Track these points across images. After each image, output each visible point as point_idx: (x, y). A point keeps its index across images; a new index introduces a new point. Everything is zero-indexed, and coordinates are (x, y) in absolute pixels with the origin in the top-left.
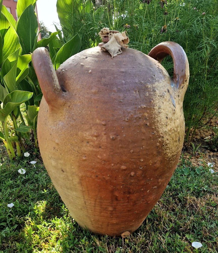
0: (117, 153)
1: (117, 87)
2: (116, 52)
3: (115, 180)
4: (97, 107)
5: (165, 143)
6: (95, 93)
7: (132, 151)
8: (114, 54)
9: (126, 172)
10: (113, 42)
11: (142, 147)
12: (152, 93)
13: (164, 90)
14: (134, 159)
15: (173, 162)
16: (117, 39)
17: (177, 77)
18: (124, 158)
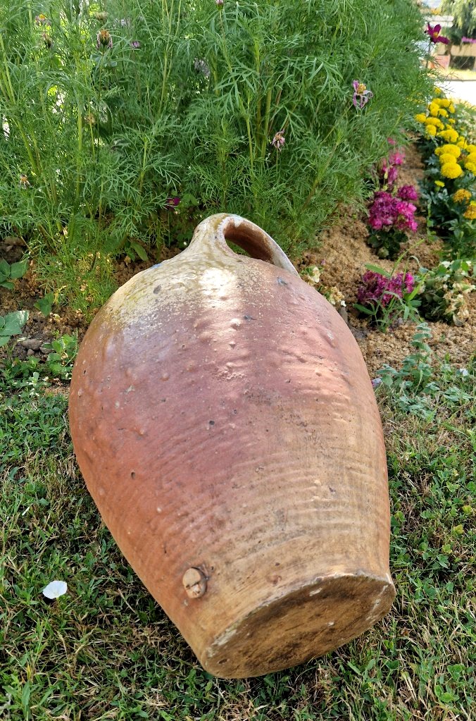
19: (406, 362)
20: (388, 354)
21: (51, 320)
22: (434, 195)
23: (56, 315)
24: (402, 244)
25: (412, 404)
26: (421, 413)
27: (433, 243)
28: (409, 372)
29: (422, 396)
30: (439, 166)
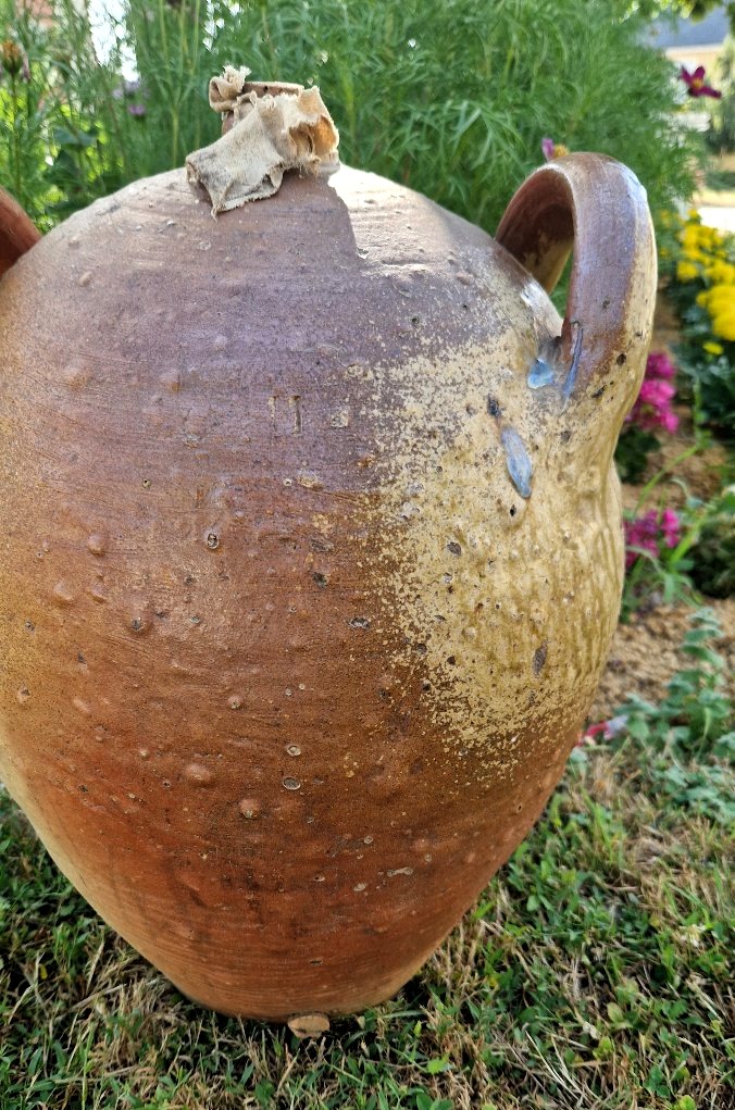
0: (159, 700)
1: (182, 367)
2: (246, 189)
3: (168, 821)
4: (75, 457)
5: (439, 676)
6: (75, 387)
7: (234, 700)
8: (227, 198)
9: (215, 794)
10: (247, 135)
11: (294, 688)
12: (376, 412)
13: (464, 403)
14: (251, 739)
15: (504, 766)
16: (270, 121)
17: (575, 337)
18: (198, 729)
19: (673, 687)
20: (635, 665)
22: (704, 369)
24: (650, 455)
25: (691, 786)
26: (715, 807)
27: (708, 452)
28: (681, 706)
29: (711, 764)
30: (708, 318)
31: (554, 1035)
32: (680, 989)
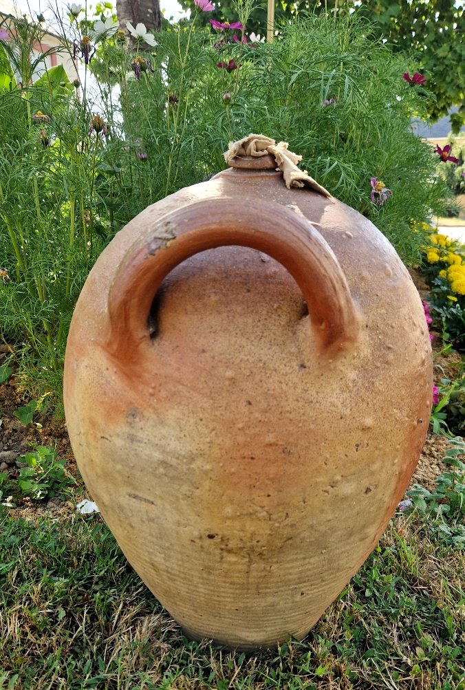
19: (441, 482)
21: (32, 430)
22: (447, 310)
23: (38, 424)
27: (450, 356)
28: (444, 493)
31: (386, 663)
32: (457, 641)
